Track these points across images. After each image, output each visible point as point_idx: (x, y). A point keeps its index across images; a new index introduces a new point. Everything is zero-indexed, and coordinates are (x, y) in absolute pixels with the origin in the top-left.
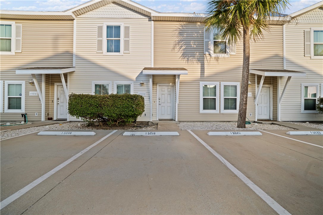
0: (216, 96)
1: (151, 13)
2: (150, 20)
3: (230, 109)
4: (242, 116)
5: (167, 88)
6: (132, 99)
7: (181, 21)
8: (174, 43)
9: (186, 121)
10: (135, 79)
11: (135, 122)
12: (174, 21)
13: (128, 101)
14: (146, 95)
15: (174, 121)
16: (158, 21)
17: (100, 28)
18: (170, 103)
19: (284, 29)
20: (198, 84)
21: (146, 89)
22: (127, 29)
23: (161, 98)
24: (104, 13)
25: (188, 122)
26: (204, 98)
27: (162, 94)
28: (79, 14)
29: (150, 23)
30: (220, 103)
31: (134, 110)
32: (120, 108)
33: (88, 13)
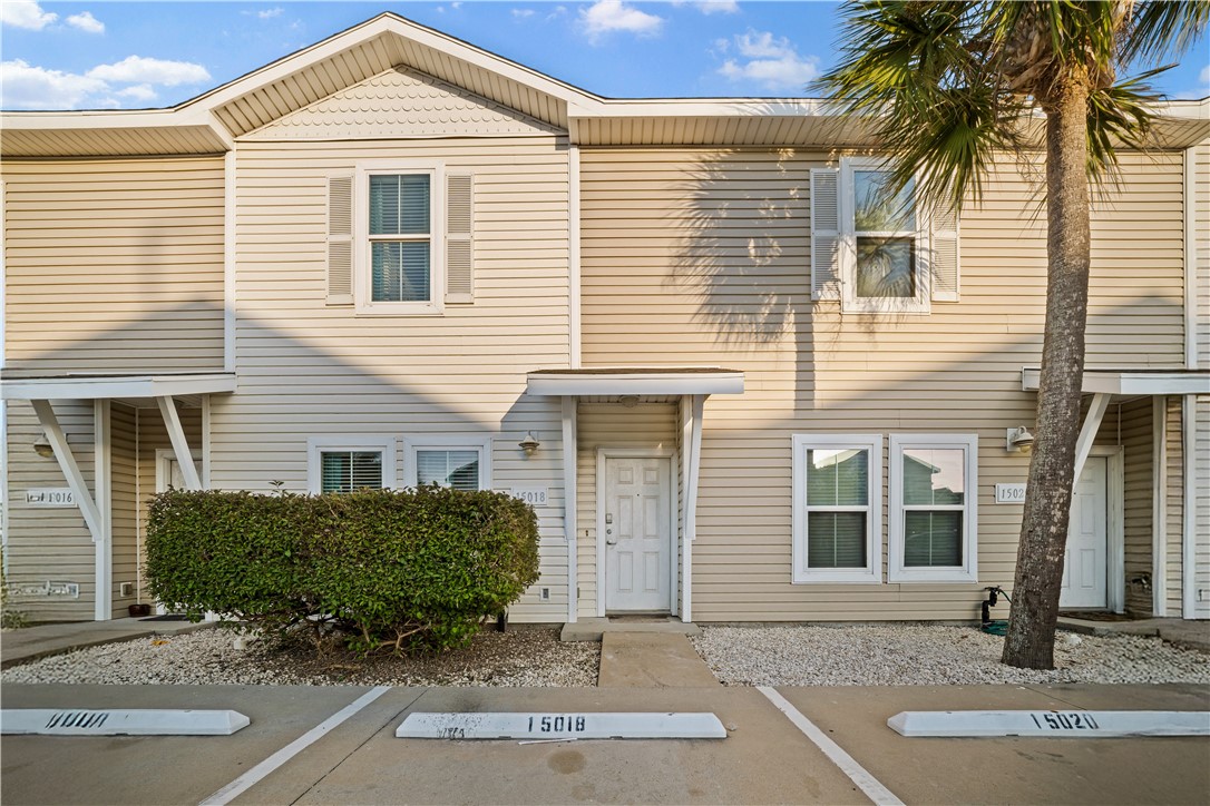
0: (865, 502)
1: (565, 103)
2: (563, 143)
3: (933, 564)
4: (1040, 603)
5: (641, 468)
6: (464, 516)
7: (702, 145)
8: (674, 252)
9: (728, 624)
10: (498, 426)
11: (501, 625)
12: (672, 145)
13: (447, 527)
14: (547, 502)
15: (673, 623)
16: (600, 146)
17: (341, 188)
18: (656, 537)
19: (1192, 168)
20: (785, 444)
21: (550, 474)
22: (459, 186)
23: (615, 514)
24: (359, 116)
25: (739, 624)
26: (811, 514)
27: (621, 497)
28: (245, 125)
29: (561, 156)
30: (887, 536)
31: (473, 577)
32: (402, 565)
33: (286, 119)
